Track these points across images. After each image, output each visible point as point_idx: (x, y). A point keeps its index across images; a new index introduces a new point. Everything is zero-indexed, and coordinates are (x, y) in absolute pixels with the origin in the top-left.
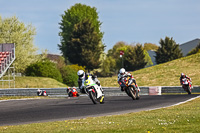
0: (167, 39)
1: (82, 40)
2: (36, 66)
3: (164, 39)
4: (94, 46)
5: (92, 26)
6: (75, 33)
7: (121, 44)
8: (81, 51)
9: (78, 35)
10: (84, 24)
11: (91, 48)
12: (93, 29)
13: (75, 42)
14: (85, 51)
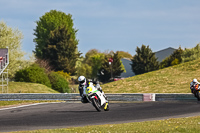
0: (143, 47)
1: (58, 46)
2: (25, 72)
3: (140, 47)
4: (70, 53)
5: (68, 33)
6: (51, 40)
7: (94, 52)
8: (57, 58)
9: (54, 41)
10: (61, 31)
11: (67, 55)
12: (69, 36)
13: (52, 49)
14: (61, 58)
